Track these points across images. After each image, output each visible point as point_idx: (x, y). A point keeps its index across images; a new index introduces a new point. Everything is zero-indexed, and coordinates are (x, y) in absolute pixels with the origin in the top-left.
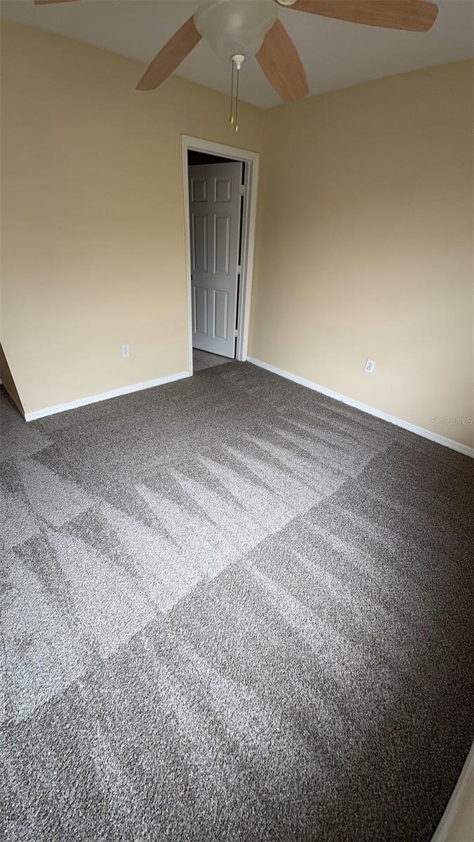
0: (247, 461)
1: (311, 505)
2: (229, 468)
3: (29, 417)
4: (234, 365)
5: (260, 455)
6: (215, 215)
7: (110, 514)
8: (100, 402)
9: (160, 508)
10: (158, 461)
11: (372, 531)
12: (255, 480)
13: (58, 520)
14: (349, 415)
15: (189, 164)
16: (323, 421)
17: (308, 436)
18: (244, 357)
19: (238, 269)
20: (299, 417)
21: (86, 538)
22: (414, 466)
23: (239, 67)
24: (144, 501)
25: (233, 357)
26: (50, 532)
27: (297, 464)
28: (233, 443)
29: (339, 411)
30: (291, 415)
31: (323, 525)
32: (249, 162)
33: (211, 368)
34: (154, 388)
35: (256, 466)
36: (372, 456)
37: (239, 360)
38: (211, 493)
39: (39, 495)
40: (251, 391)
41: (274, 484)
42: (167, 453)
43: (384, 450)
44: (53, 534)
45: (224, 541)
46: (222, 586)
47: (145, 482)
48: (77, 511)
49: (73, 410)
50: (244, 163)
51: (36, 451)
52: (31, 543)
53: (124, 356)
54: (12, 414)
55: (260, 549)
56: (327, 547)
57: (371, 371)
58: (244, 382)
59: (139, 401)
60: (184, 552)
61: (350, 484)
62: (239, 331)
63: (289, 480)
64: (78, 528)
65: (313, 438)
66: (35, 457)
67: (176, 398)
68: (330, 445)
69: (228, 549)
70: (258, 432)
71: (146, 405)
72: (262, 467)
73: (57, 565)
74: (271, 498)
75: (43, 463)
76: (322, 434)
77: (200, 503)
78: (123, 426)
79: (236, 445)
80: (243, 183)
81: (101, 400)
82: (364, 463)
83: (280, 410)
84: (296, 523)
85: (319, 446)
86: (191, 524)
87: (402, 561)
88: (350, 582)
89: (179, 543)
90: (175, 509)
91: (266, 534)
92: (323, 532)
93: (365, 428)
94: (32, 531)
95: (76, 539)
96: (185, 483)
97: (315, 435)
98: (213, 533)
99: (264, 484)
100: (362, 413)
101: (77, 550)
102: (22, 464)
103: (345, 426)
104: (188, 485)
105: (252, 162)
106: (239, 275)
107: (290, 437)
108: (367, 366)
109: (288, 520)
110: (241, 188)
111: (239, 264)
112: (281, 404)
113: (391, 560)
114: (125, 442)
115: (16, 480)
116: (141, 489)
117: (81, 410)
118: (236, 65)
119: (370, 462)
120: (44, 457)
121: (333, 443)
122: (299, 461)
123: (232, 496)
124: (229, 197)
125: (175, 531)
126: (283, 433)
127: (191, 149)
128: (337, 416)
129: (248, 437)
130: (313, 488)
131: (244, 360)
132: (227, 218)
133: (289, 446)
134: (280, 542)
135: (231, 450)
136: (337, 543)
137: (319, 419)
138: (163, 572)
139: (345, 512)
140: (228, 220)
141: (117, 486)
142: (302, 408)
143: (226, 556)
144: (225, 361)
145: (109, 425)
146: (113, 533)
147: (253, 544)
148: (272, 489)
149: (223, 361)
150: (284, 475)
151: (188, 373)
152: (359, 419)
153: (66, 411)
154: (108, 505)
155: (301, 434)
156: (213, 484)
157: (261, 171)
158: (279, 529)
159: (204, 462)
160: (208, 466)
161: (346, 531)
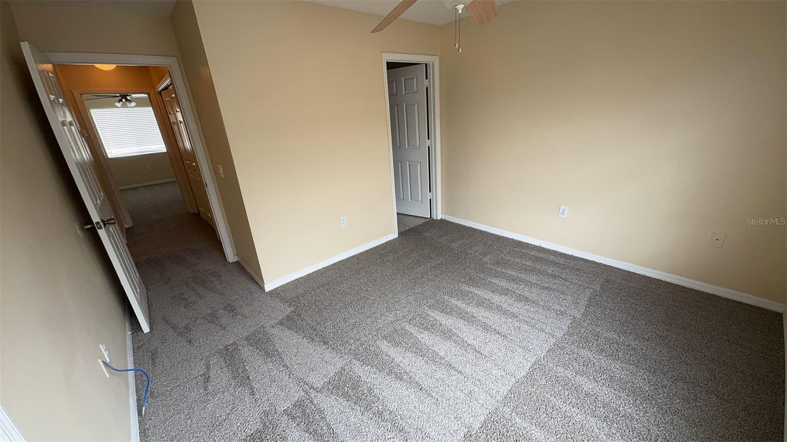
0: (472, 310)
1: (546, 347)
2: (457, 318)
3: (268, 287)
4: (431, 223)
5: (481, 303)
6: (404, 104)
7: (361, 371)
8: (324, 268)
9: (406, 361)
10: (391, 317)
11: (617, 368)
12: (486, 328)
13: (318, 381)
14: (551, 258)
15: (388, 69)
16: (530, 266)
17: (520, 281)
18: (439, 215)
19: (428, 143)
20: (506, 264)
21: (346, 396)
22: (634, 301)
23: (460, 12)
24: (389, 355)
25: (429, 217)
26: (313, 394)
27: (518, 308)
28: (452, 293)
29: (541, 255)
30: (498, 263)
31: (565, 367)
32: (431, 63)
33: (412, 228)
34: (367, 251)
35: (481, 314)
36: (588, 295)
37: (435, 218)
38: (448, 343)
39: (294, 358)
40: (454, 245)
41: (504, 329)
42: (397, 310)
43: (597, 287)
44: (316, 394)
45: (476, 389)
46: (489, 437)
47: (385, 338)
48: (332, 371)
49: (302, 277)
50: (426, 64)
51: (280, 318)
52: (299, 405)
53: (343, 226)
54: (253, 287)
55: (512, 395)
56: (577, 388)
57: (565, 216)
58: (446, 238)
59: (358, 264)
60: (441, 404)
61: (576, 323)
62: (433, 194)
63: (517, 324)
64: (337, 388)
65: (526, 283)
66: (281, 323)
67: (391, 258)
68: (543, 288)
69: (482, 397)
70: (473, 282)
71: (365, 267)
72: (487, 314)
73: (328, 425)
74: (506, 343)
75: (289, 328)
76: (533, 279)
77: (442, 354)
78: (350, 288)
79: (458, 296)
80: (427, 78)
81: (325, 267)
82: (583, 301)
83: (486, 259)
84: (537, 366)
85: (534, 290)
86: (439, 375)
87: (659, 399)
88: (615, 425)
89: (434, 394)
90: (419, 362)
91: (513, 380)
92: (569, 374)
93: (572, 269)
94: (297, 394)
95: (338, 398)
96: (422, 335)
97: (526, 279)
98: (463, 383)
99: (495, 330)
100: (564, 255)
101: (342, 409)
102: (272, 331)
103: (552, 268)
104: (425, 338)
105: (433, 63)
106: (429, 147)
107: (504, 284)
108: (561, 211)
109: (530, 364)
110: (426, 82)
111: (428, 139)
112: (485, 254)
113: (649, 399)
114: (356, 303)
115: (271, 346)
116: (384, 345)
117: (309, 277)
118: (458, 11)
119: (589, 300)
120: (289, 322)
121: (546, 285)
122: (521, 305)
123: (469, 345)
124: (415, 89)
125: (426, 383)
126: (495, 281)
127: (388, 61)
128: (541, 260)
129: (465, 287)
130: (542, 330)
131: (439, 218)
132: (415, 105)
133: (506, 292)
134: (530, 387)
135: (454, 301)
136: (588, 386)
137: (525, 264)
138: (428, 425)
139: (583, 352)
140: (416, 106)
141: (362, 345)
142: (505, 256)
143: (483, 405)
144: (423, 221)
145: (338, 288)
146: (370, 390)
147: (504, 390)
148: (504, 334)
149: (421, 222)
150: (510, 320)
151: (394, 235)
152: (562, 261)
153: (297, 279)
154: (358, 363)
155: (514, 280)
156: (447, 334)
157: (440, 68)
158: (524, 374)
159: (432, 314)
160: (438, 318)
161: (591, 371)
